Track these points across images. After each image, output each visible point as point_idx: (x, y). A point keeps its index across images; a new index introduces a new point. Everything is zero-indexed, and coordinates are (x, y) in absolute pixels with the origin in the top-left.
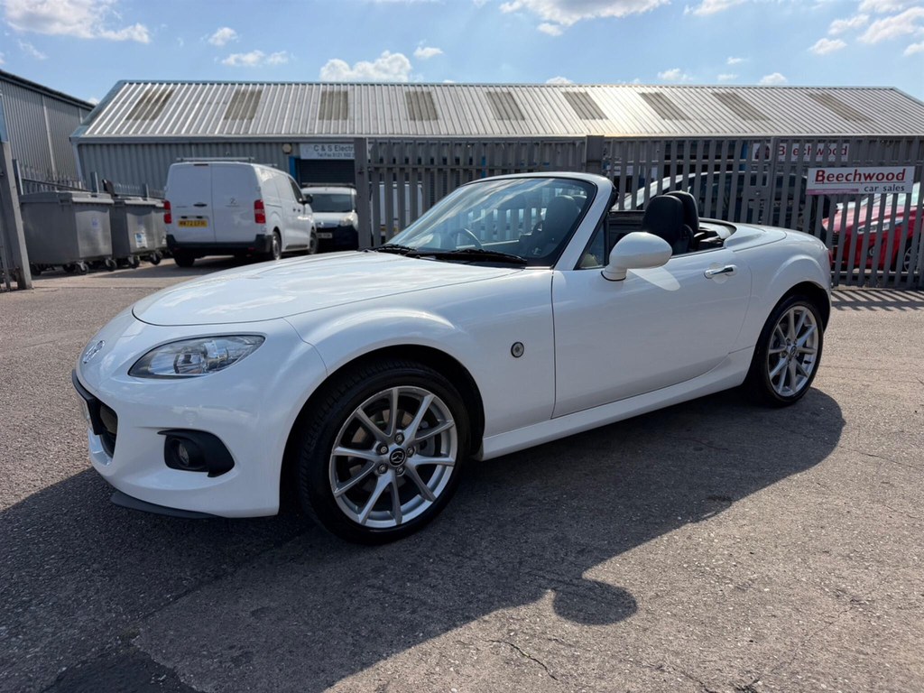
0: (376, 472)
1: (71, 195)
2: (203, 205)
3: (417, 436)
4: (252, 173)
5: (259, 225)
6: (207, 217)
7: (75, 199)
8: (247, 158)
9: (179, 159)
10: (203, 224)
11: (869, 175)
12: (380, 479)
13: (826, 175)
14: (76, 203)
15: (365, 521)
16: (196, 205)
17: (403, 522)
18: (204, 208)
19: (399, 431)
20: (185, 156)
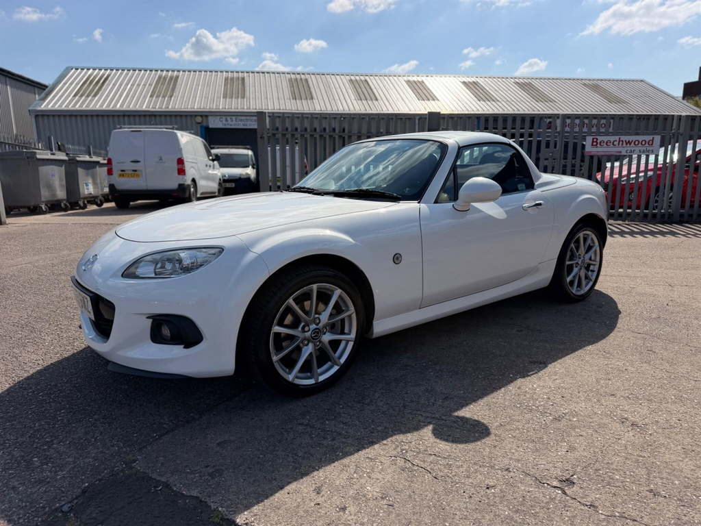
0: (301, 345)
2: (138, 162)
3: (329, 319)
4: (176, 140)
5: (181, 176)
6: (141, 171)
7: (38, 156)
8: (171, 127)
9: (118, 126)
10: (138, 176)
11: (629, 141)
12: (303, 349)
13: (599, 142)
14: (40, 159)
15: (293, 380)
16: (132, 162)
17: (319, 381)
18: (138, 164)
19: (317, 316)
20: (125, 124)
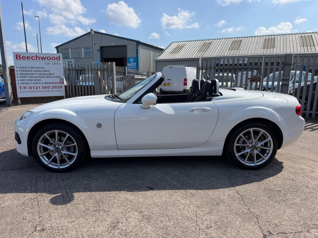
1: (134, 76)
2: (170, 80)
4: (185, 71)
5: (185, 86)
6: (171, 83)
7: (135, 77)
8: (185, 65)
9: (166, 66)
10: (169, 85)
14: (136, 78)
16: (168, 80)
18: (170, 81)
20: (168, 65)
